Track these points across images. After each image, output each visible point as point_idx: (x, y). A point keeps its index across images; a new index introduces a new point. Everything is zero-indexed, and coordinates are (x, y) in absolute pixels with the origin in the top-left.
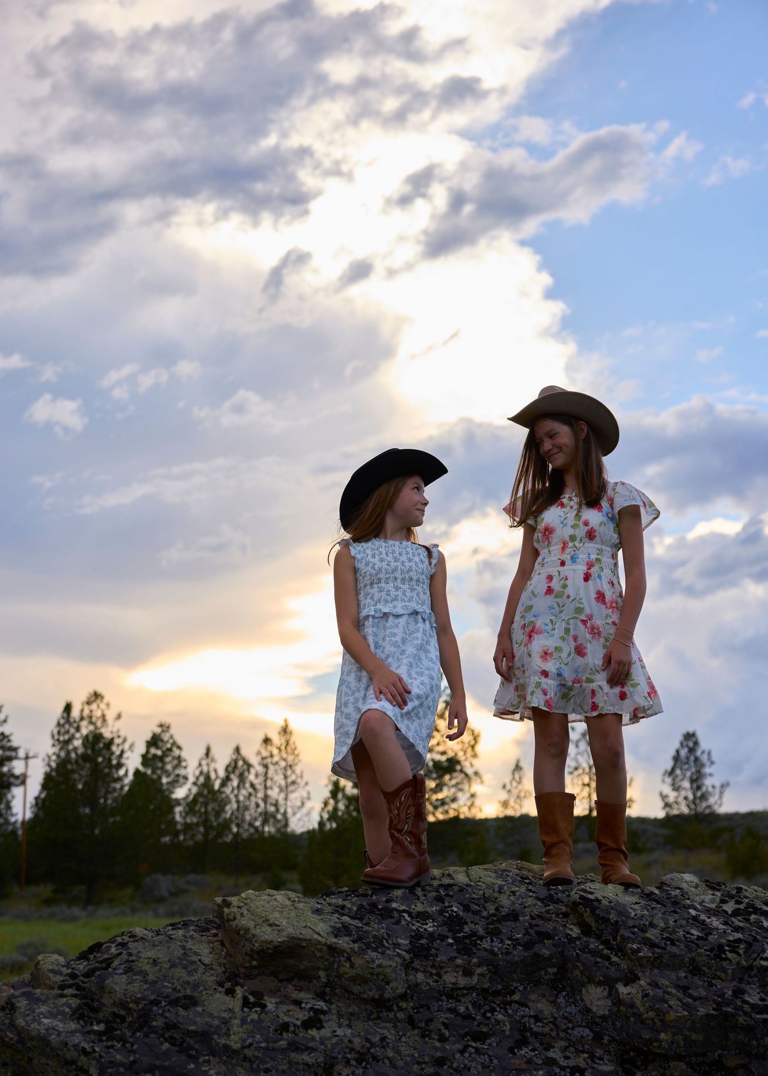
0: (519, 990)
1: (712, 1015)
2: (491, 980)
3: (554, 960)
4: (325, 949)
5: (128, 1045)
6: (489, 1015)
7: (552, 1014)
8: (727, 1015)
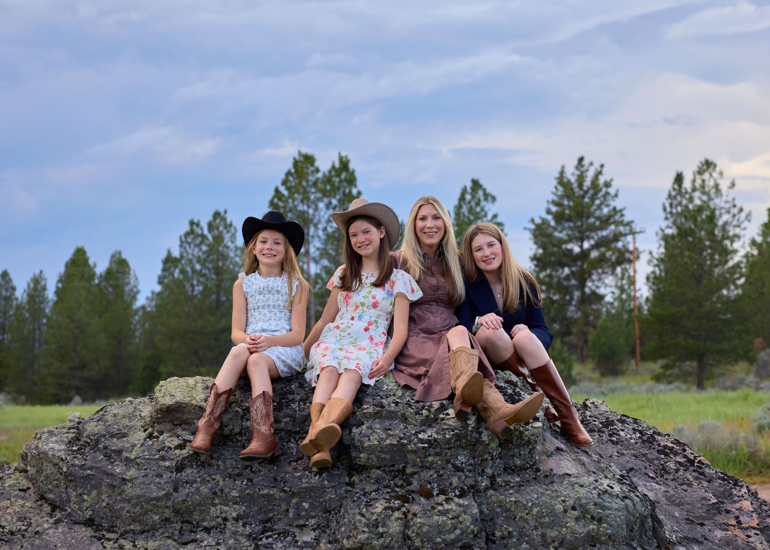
1: (394, 444)
2: (293, 425)
4: (197, 408)
5: (85, 457)
6: (285, 444)
8: (403, 445)
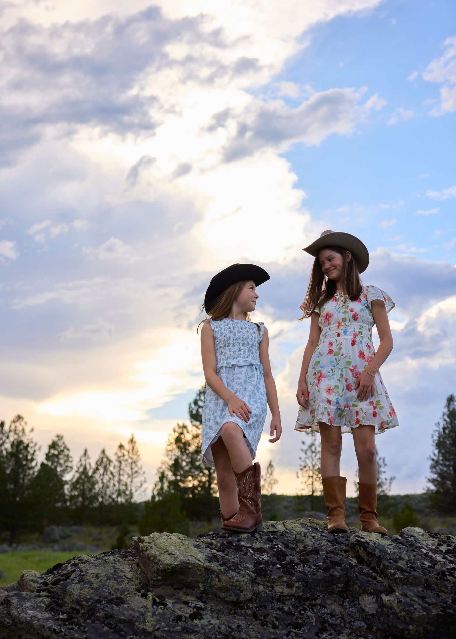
0: (320, 597)
1: (440, 615)
2: (304, 591)
3: (342, 579)
4: (203, 569)
5: (82, 628)
6: (303, 612)
7: (341, 613)
8: (449, 615)
